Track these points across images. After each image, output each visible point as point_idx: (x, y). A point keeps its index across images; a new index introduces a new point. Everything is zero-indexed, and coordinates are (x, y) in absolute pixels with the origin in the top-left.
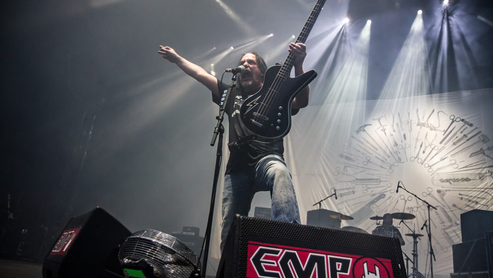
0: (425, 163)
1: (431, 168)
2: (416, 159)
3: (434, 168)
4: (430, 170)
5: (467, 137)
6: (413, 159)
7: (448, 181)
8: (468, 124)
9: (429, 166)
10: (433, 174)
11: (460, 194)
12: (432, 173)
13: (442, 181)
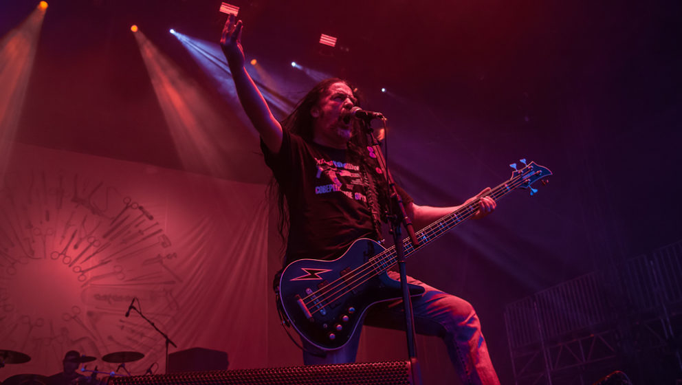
0: (76, 265)
1: (82, 275)
2: (62, 257)
3: (89, 275)
4: (82, 278)
5: (143, 234)
6: (55, 256)
7: (106, 298)
8: (147, 216)
9: (80, 271)
10: (85, 284)
11: (121, 321)
12: (84, 282)
13: (98, 297)
